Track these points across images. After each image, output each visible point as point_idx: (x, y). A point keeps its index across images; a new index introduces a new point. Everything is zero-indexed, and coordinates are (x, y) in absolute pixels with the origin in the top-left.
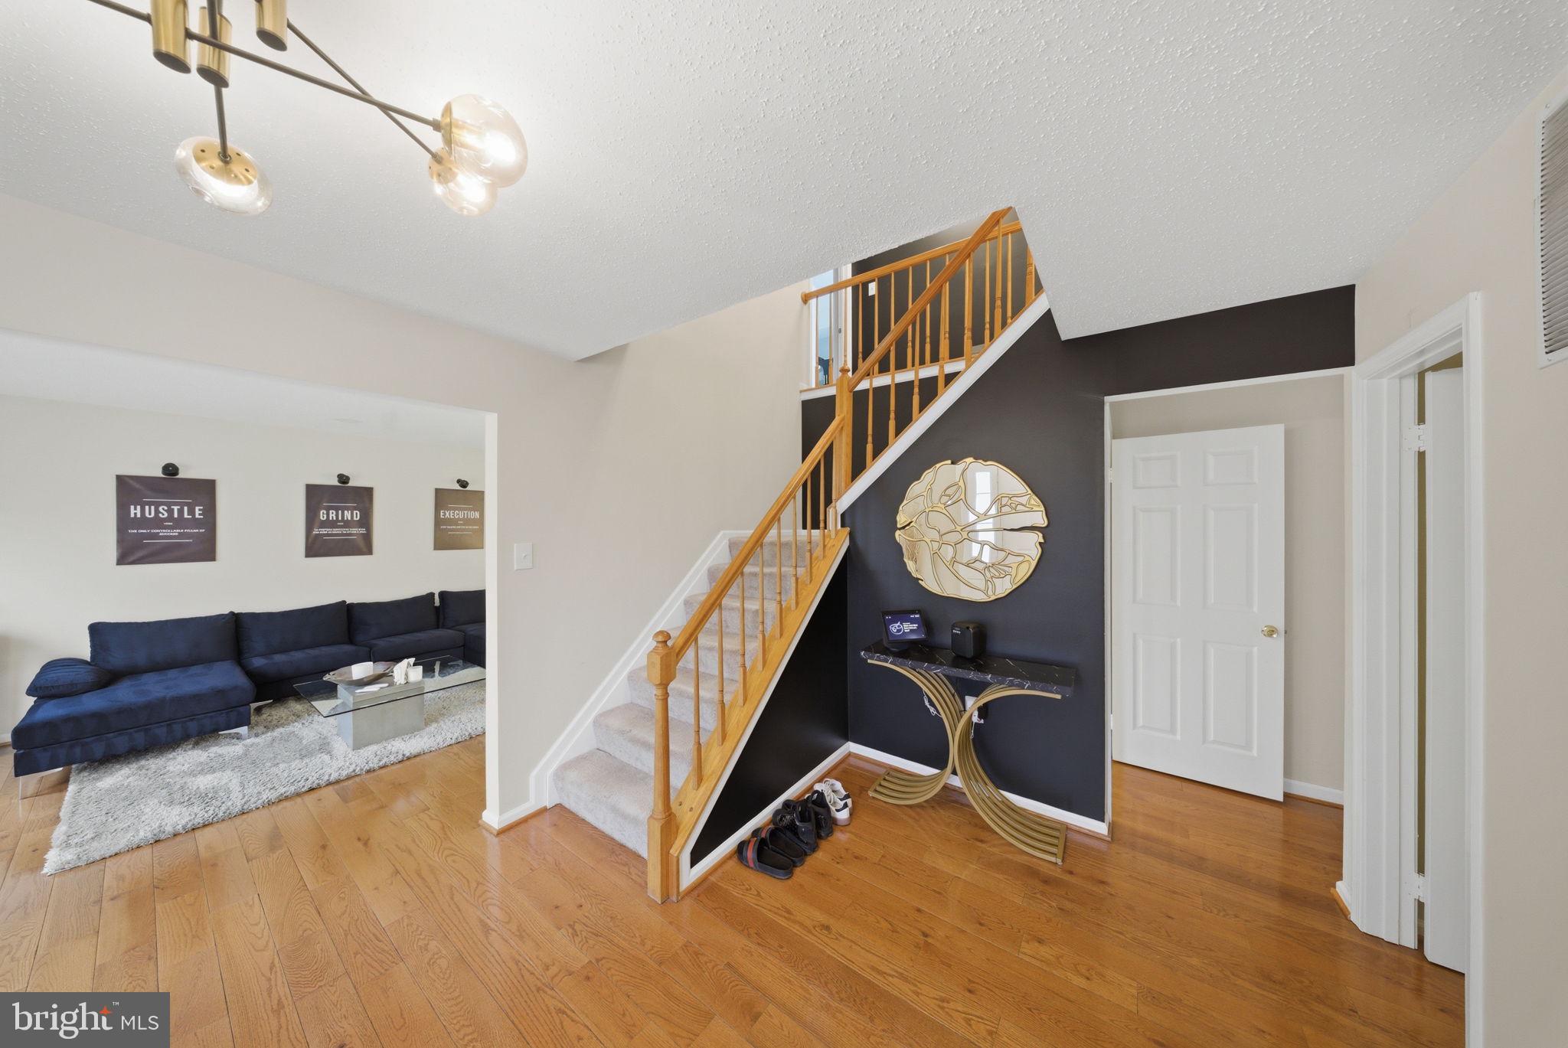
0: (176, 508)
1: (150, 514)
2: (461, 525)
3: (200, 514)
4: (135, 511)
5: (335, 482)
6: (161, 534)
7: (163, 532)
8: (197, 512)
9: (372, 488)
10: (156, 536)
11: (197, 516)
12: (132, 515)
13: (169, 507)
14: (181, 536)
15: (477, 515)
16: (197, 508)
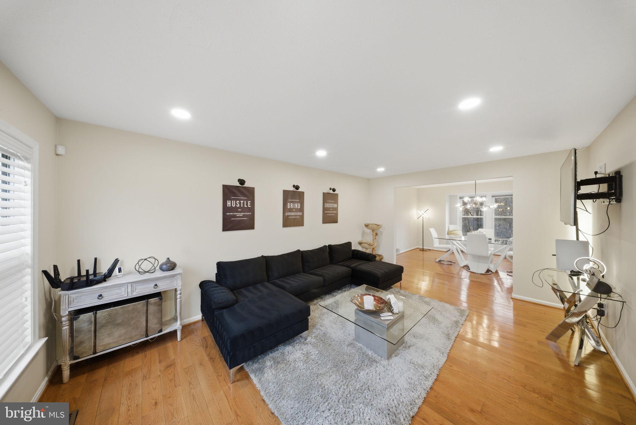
0: (242, 202)
1: (234, 205)
2: (331, 211)
3: (250, 205)
4: (229, 204)
5: (292, 189)
6: (237, 215)
7: (238, 214)
8: (249, 204)
9: (304, 192)
10: (235, 216)
11: (249, 206)
12: (228, 206)
13: (240, 202)
14: (244, 216)
15: (336, 205)
16: (249, 202)
